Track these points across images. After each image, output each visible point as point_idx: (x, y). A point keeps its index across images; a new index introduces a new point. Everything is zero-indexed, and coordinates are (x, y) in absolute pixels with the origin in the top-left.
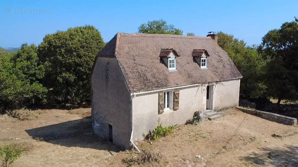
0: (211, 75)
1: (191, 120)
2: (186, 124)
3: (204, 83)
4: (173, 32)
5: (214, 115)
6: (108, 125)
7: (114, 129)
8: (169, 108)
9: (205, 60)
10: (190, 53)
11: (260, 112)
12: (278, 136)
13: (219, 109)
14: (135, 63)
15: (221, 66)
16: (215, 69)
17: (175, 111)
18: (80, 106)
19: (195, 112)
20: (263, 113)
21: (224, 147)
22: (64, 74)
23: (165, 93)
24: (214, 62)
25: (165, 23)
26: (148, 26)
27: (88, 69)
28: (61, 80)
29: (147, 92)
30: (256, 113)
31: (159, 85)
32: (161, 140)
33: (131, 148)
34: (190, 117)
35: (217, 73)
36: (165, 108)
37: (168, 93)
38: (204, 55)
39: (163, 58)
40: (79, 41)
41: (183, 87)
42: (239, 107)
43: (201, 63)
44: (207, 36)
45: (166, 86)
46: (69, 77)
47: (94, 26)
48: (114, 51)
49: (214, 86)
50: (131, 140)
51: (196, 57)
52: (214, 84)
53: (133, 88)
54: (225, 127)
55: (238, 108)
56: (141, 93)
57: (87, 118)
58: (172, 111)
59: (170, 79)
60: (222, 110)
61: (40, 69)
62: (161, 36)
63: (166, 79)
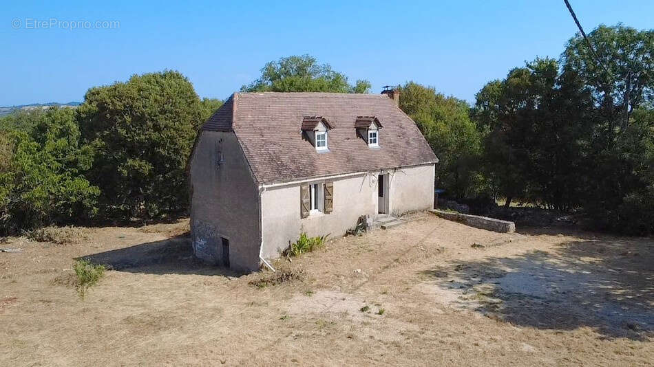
0: (384, 159)
1: (353, 228)
2: (346, 235)
3: (375, 171)
4: (330, 78)
5: (391, 221)
6: (221, 240)
7: (231, 243)
8: (317, 210)
9: (375, 134)
10: (352, 122)
11: (463, 216)
12: (478, 246)
13: (401, 213)
14: (263, 140)
15: (403, 144)
16: (392, 149)
17: (327, 215)
18: (157, 220)
19: (360, 218)
20: (469, 218)
21: (396, 260)
22: (130, 162)
23: (310, 186)
24: (392, 137)
25: (313, 60)
26: (279, 66)
27: (173, 152)
28: (125, 172)
29: (282, 184)
30: (459, 217)
31: (300, 173)
32: (306, 256)
33: (259, 268)
34: (353, 224)
35: (394, 154)
36: (311, 209)
37: (316, 186)
38: (373, 126)
39: (307, 132)
40: (156, 100)
41: (339, 176)
42: (435, 210)
43: (369, 138)
44: (382, 93)
45: (312, 175)
46: (140, 166)
47: (180, 72)
48: (231, 123)
49: (390, 177)
50: (260, 256)
51: (361, 129)
52: (389, 172)
53: (262, 177)
54: (405, 237)
55: (431, 212)
56: (274, 185)
57: (178, 237)
58: (322, 214)
59: (319, 163)
60: (406, 215)
61: (84, 153)
62: (303, 96)
63: (312, 165)
